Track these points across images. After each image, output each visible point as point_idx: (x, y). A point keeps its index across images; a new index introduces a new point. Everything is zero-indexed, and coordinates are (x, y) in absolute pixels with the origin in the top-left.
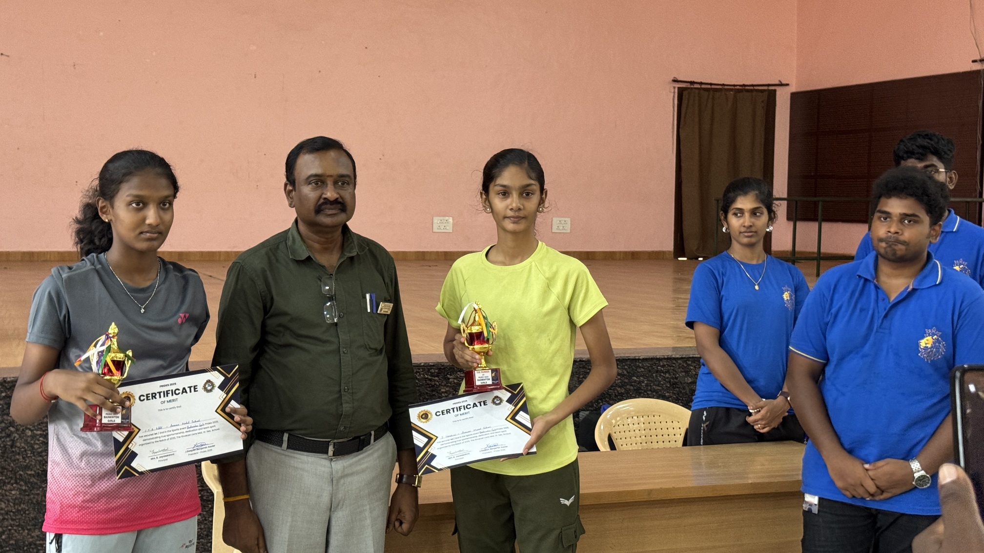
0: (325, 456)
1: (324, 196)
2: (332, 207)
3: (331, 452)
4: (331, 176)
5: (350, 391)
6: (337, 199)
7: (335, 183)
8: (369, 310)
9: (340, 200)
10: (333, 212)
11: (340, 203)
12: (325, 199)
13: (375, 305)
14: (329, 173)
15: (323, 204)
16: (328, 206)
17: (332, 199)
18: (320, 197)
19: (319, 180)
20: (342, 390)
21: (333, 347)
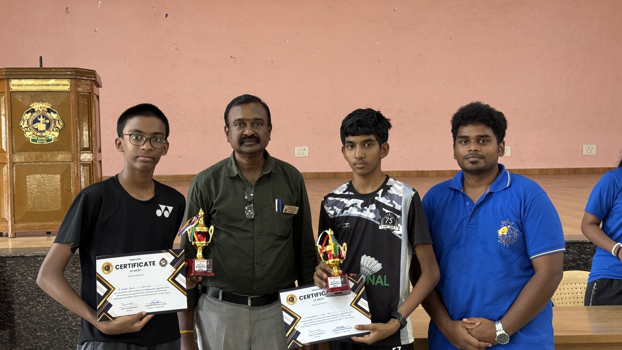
0: (246, 306)
1: (244, 133)
2: (249, 140)
3: (249, 304)
4: (249, 120)
5: (260, 264)
6: (253, 134)
7: (252, 124)
8: (277, 211)
9: (255, 135)
10: (251, 143)
11: (255, 137)
12: (245, 135)
13: (281, 206)
14: (247, 118)
15: (245, 138)
16: (247, 140)
17: (249, 135)
18: (242, 134)
19: (241, 123)
20: (255, 263)
21: (250, 235)
